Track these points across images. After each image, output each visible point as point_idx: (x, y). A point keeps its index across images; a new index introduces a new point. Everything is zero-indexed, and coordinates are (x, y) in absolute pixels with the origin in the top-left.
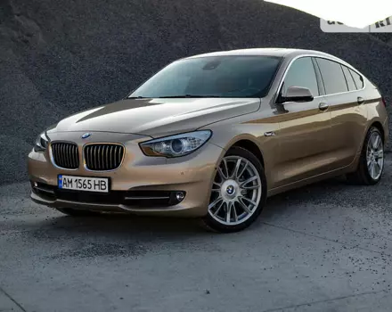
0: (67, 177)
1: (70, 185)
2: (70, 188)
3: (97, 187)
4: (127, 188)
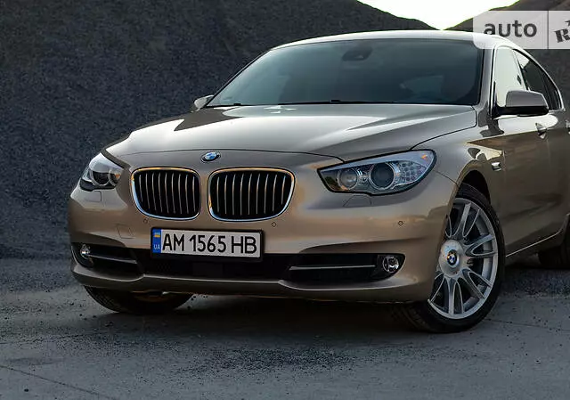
0: (171, 233)
1: (179, 248)
2: (179, 251)
3: (237, 249)
4: (296, 250)
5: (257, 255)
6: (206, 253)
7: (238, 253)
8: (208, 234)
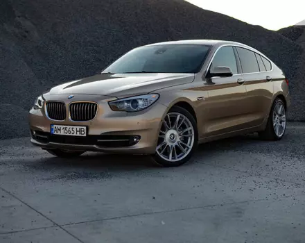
0: (57, 126)
2: (59, 133)
3: (78, 133)
4: (99, 134)
5: (85, 135)
6: (68, 134)
7: (78, 134)
8: (68, 127)
